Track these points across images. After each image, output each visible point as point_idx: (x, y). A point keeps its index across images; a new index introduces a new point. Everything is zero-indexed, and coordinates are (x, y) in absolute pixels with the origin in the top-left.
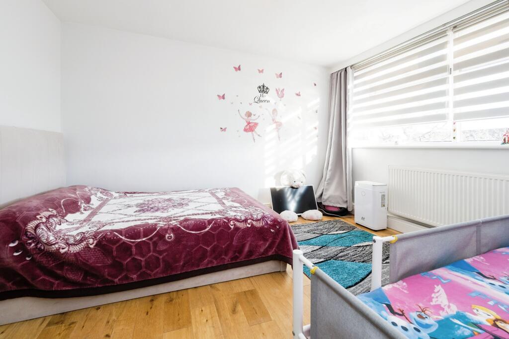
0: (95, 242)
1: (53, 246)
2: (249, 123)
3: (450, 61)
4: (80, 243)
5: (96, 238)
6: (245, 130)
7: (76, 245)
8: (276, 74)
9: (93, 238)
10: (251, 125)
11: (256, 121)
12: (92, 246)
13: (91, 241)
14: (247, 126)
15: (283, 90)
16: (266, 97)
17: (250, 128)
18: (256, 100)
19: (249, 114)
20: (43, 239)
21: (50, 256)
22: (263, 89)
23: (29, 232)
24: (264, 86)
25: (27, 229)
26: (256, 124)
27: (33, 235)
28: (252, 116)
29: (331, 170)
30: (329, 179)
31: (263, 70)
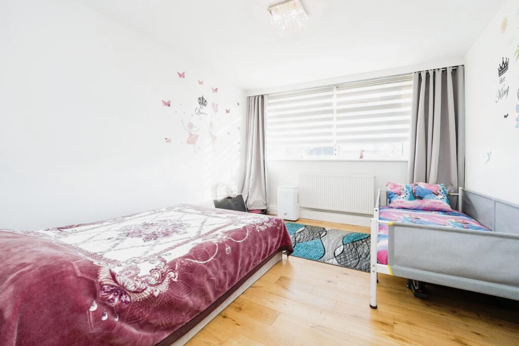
0: (177, 274)
1: (145, 291)
2: (191, 135)
3: (335, 107)
4: (163, 280)
5: (174, 269)
6: (188, 142)
7: (161, 283)
8: (212, 89)
9: (172, 271)
10: (193, 137)
11: (197, 134)
12: (175, 280)
13: (172, 274)
14: (189, 138)
15: (217, 105)
16: (205, 109)
17: (192, 140)
18: (197, 111)
19: (191, 126)
20: (130, 287)
21: (140, 307)
22: (202, 101)
23: (106, 285)
24: (203, 98)
25: (101, 283)
26: (197, 136)
27: (112, 286)
28: (194, 128)
29: (252, 180)
30: (251, 188)
31: (202, 82)
